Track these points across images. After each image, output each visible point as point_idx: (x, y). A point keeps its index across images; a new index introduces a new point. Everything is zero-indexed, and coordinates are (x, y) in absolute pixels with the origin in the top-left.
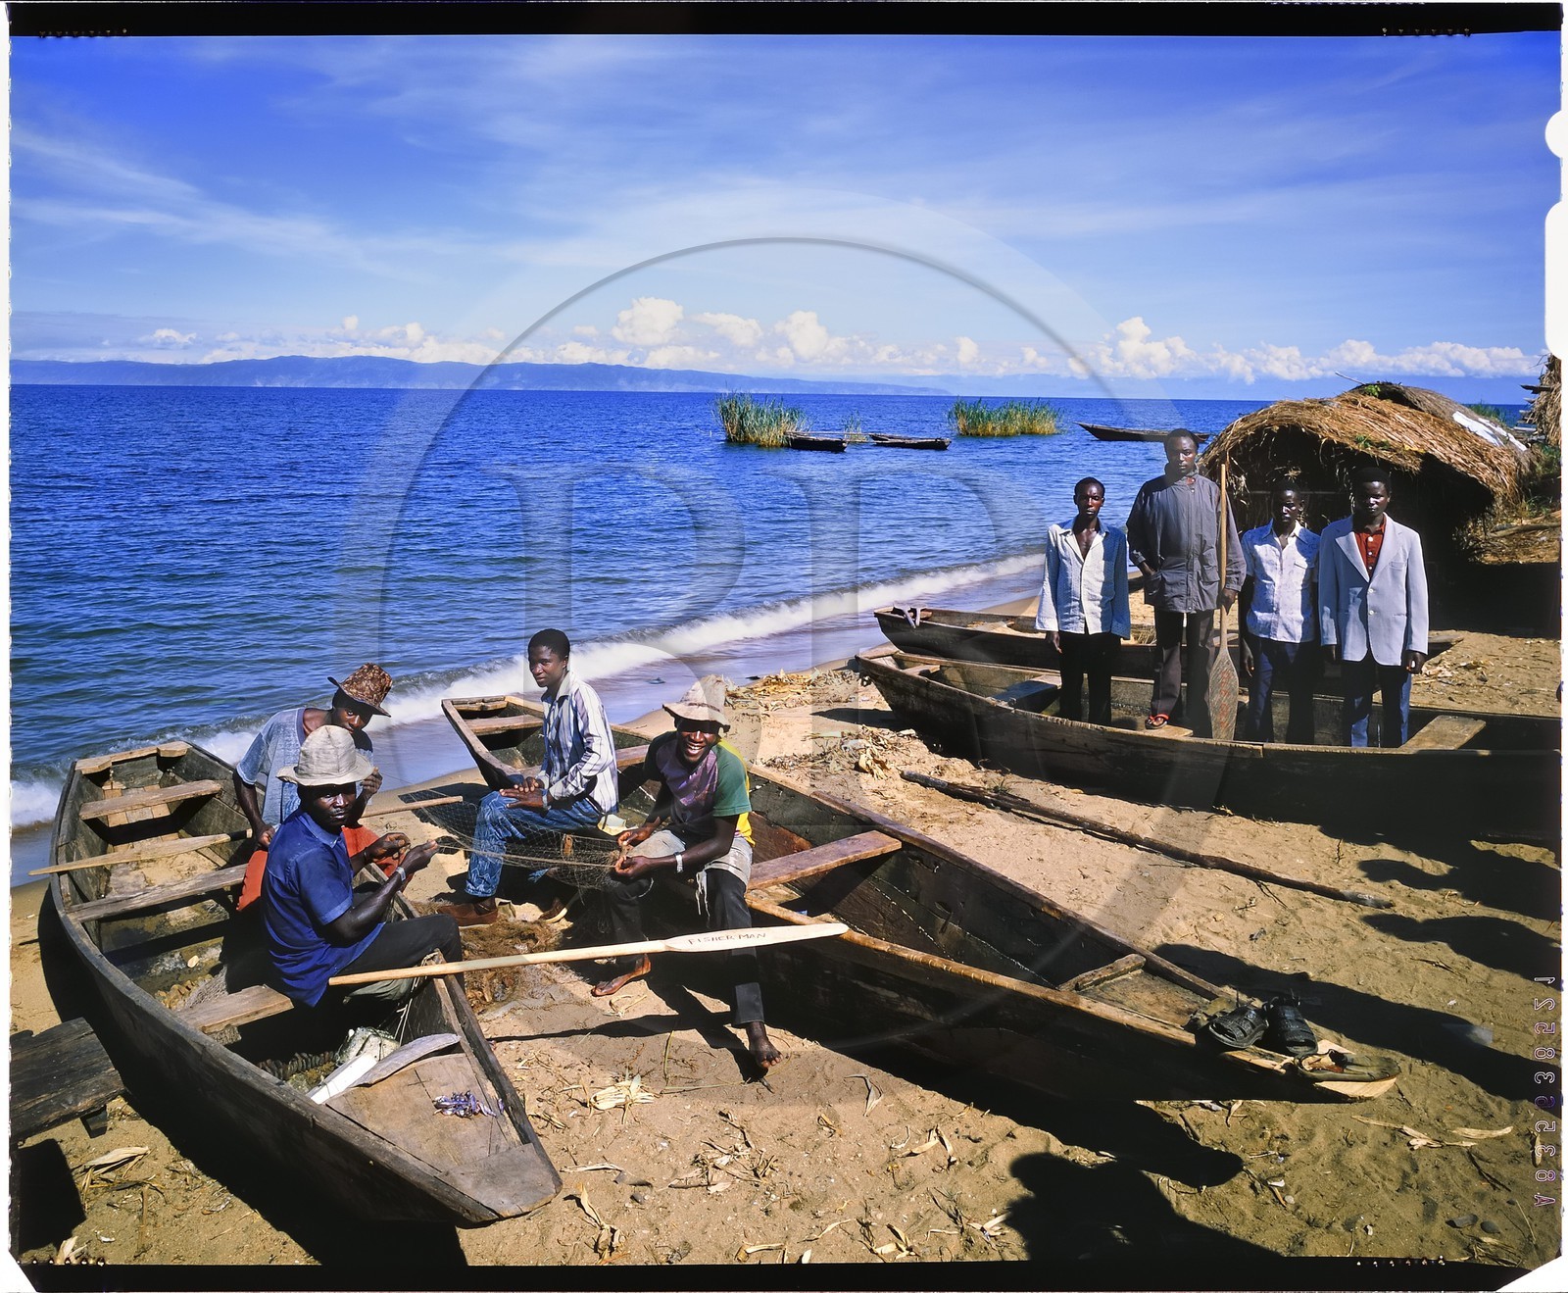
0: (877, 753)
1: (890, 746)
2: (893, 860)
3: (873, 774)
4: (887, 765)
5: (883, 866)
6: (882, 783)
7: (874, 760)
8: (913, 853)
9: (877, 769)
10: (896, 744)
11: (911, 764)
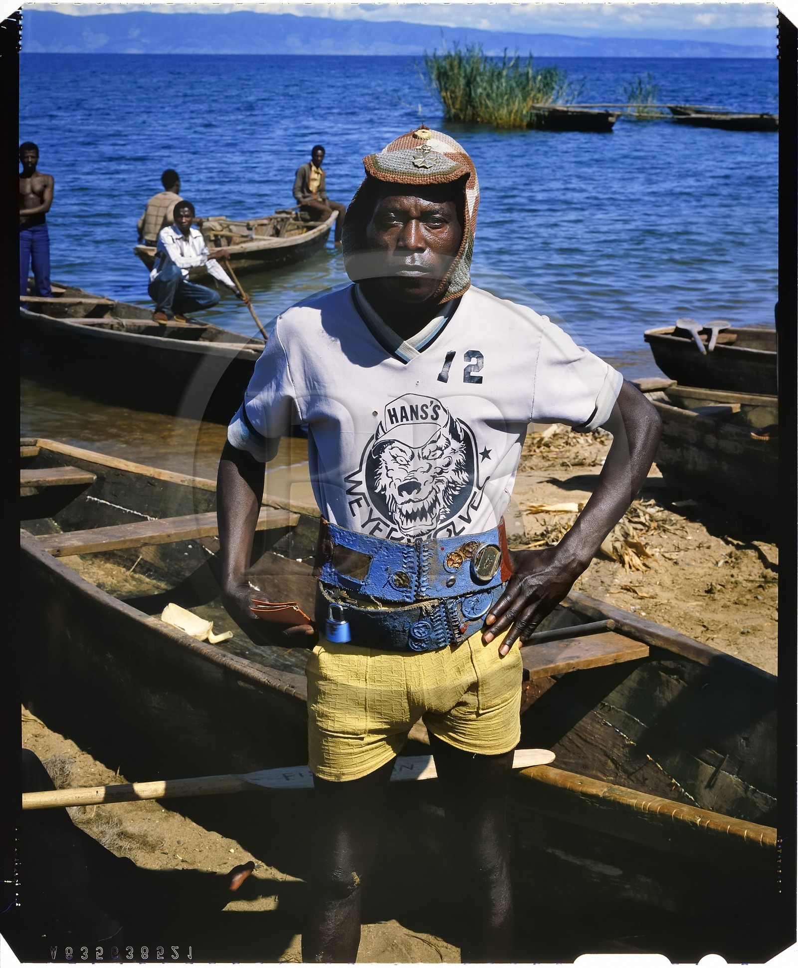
0: (632, 532)
1: (654, 525)
2: (635, 676)
3: (623, 562)
4: (648, 551)
5: (619, 687)
6: (636, 576)
7: (626, 542)
8: (669, 664)
9: (630, 556)
10: (664, 521)
11: (687, 550)
